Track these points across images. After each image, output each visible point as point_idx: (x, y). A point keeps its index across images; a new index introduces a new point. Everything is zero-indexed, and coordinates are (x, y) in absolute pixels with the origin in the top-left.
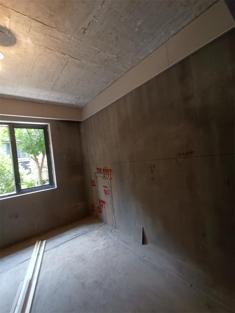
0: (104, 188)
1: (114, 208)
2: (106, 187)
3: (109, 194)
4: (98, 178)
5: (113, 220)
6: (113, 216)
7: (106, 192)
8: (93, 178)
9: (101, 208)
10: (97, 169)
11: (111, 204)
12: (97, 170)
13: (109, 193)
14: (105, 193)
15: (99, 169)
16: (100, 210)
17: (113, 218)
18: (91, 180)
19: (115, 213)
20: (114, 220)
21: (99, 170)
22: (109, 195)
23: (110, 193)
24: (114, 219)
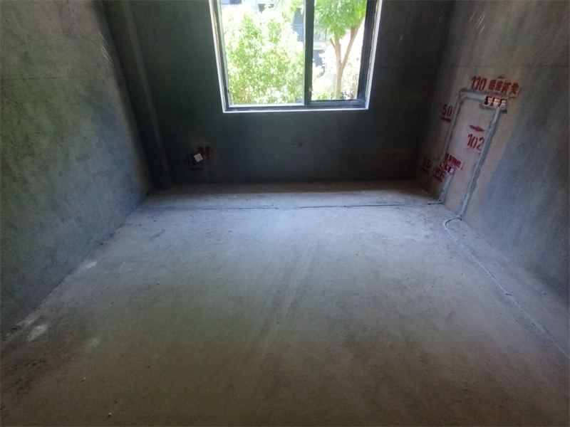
0: (472, 132)
1: (478, 181)
2: (478, 129)
3: (480, 148)
4: (465, 102)
5: (462, 203)
6: (465, 196)
7: (472, 142)
8: (452, 102)
9: (445, 173)
10: (474, 79)
11: (473, 170)
12: (472, 82)
13: (479, 146)
14: (470, 143)
15: (479, 78)
16: (438, 175)
17: (464, 200)
18: (446, 105)
19: (475, 193)
20: (464, 205)
21: (478, 82)
22: (479, 151)
23: (483, 148)
24: (466, 201)
